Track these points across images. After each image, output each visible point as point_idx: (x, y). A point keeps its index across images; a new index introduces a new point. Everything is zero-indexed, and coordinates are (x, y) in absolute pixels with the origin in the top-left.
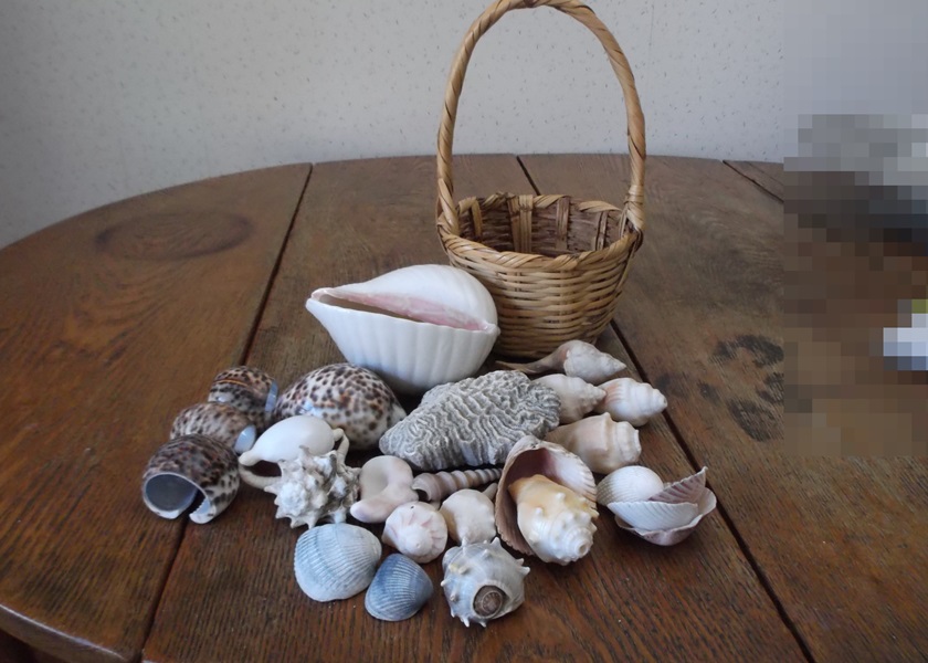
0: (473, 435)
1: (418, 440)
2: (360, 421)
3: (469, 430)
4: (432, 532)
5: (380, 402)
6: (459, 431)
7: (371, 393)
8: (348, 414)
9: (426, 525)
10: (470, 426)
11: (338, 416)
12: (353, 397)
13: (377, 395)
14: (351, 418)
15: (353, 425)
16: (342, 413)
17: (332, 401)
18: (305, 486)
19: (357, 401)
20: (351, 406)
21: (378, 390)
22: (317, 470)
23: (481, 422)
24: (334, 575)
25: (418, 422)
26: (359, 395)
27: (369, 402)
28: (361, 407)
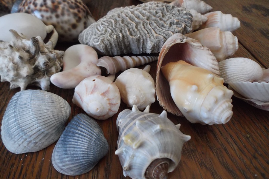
0: (138, 33)
1: (102, 34)
2: (66, 22)
3: (136, 30)
4: (109, 99)
5: (79, 11)
6: (129, 30)
7: (73, 5)
8: (57, 16)
9: (104, 94)
10: (136, 27)
11: (51, 17)
12: (61, 6)
13: (78, 7)
14: (59, 20)
15: (61, 24)
16: (54, 16)
17: (47, 7)
18: (12, 60)
19: (63, 8)
20: (59, 11)
21: (78, 4)
22: (24, 49)
23: (143, 25)
24: (25, 134)
25: (102, 24)
26: (65, 5)
27: (71, 10)
28: (66, 13)
